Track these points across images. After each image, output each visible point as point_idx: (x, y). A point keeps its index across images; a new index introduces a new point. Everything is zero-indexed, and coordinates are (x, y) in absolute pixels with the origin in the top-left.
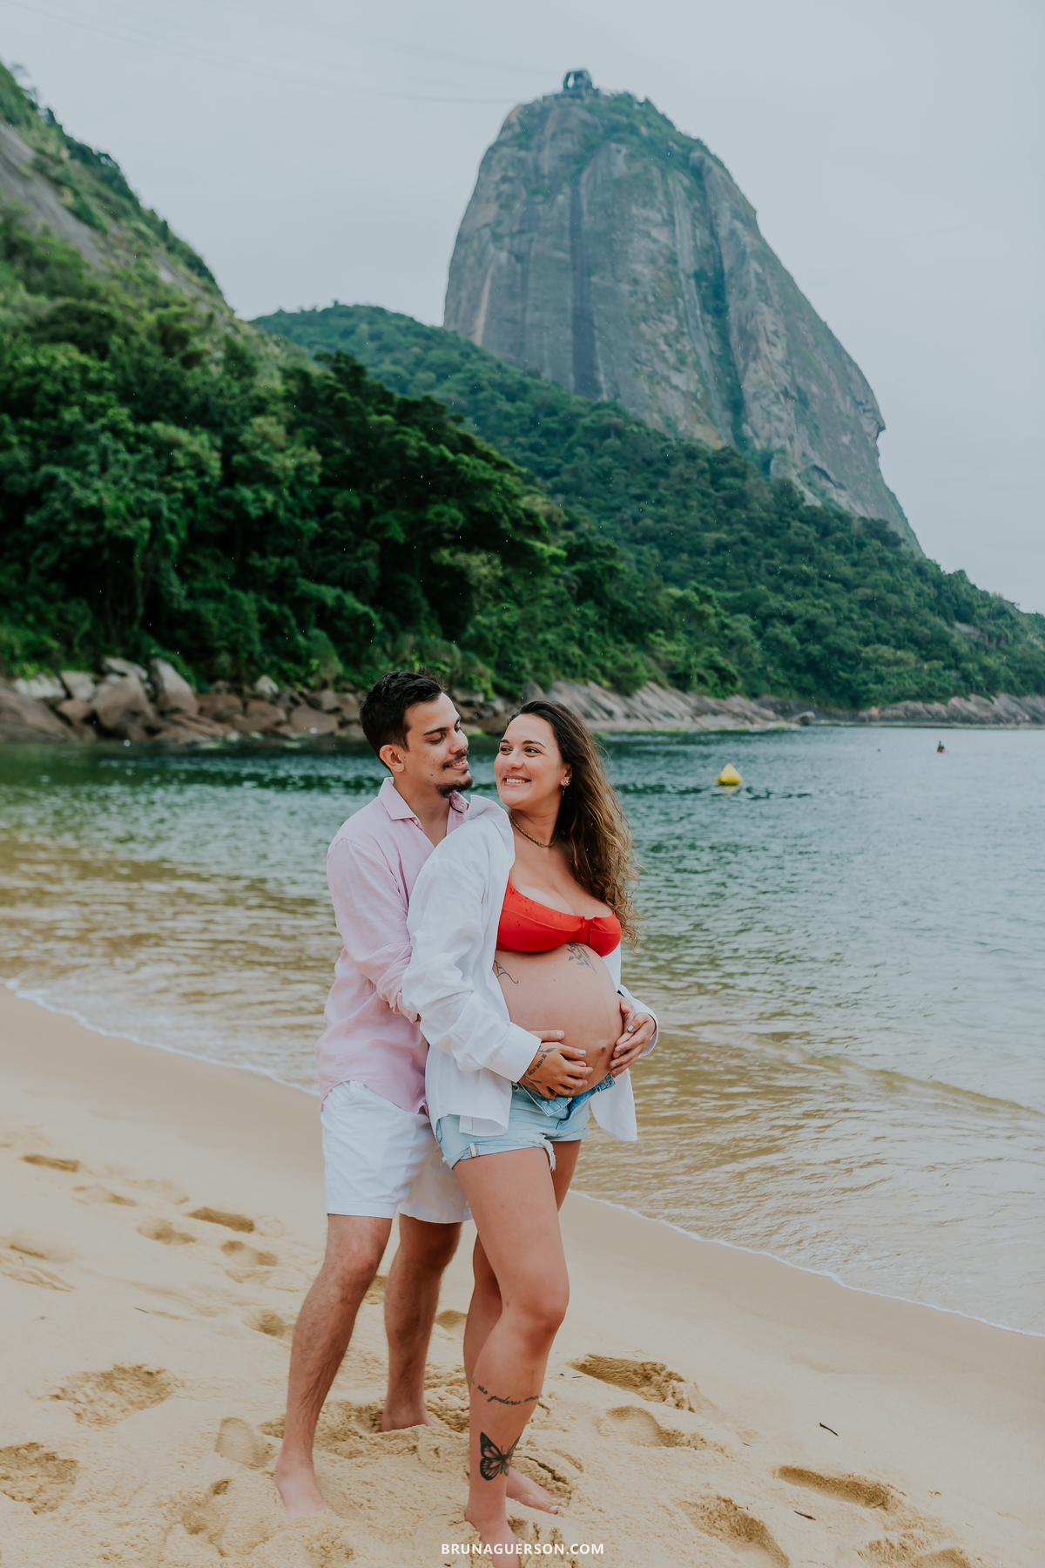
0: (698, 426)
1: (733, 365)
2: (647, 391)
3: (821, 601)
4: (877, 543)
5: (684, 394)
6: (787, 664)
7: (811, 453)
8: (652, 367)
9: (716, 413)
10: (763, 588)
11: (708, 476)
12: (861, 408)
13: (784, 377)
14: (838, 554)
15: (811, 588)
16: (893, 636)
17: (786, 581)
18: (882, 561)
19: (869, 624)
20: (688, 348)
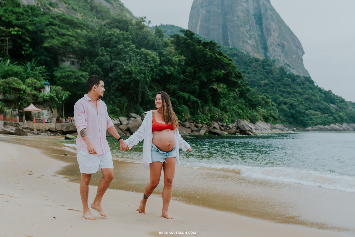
0: (255, 54)
1: (264, 38)
2: (242, 45)
3: (294, 98)
4: (308, 83)
5: (251, 45)
6: (285, 116)
7: (285, 60)
8: (243, 39)
9: (260, 50)
10: (278, 95)
11: (261, 66)
12: (298, 48)
13: (278, 40)
14: (297, 86)
15: (291, 95)
16: (314, 108)
17: (284, 93)
18: (310, 88)
19: (307, 104)
20: (252, 34)
